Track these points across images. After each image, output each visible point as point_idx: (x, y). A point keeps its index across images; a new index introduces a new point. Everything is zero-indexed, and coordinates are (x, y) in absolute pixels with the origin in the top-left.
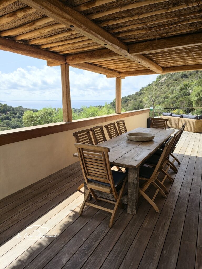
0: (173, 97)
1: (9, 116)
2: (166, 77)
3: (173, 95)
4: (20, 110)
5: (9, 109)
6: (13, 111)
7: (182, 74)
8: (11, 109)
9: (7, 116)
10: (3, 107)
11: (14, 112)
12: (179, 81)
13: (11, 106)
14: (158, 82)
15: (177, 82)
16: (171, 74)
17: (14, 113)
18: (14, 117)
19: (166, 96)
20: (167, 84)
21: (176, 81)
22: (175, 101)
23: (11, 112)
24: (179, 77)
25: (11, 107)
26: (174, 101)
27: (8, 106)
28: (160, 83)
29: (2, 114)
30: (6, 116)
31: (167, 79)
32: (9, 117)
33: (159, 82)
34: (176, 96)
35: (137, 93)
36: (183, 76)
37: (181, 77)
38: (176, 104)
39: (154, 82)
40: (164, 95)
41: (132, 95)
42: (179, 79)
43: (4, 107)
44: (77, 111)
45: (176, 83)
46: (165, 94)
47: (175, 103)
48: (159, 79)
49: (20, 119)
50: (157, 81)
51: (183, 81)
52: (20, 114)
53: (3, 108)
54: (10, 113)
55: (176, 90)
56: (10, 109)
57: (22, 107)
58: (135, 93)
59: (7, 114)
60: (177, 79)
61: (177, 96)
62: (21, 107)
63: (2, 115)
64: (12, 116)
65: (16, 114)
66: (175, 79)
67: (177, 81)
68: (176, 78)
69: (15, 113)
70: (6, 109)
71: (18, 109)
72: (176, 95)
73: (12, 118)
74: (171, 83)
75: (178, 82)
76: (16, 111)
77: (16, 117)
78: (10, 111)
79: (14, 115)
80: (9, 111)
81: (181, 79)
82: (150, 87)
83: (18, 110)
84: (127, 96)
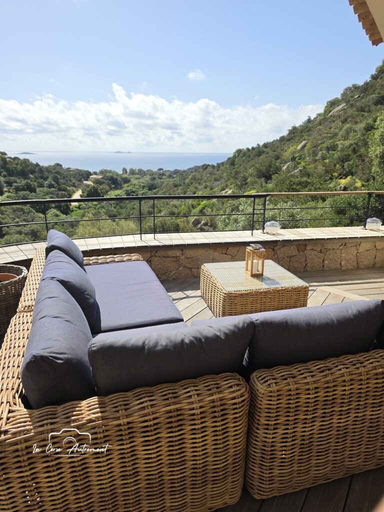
0: (346, 147)
1: (32, 183)
2: (344, 105)
3: (347, 143)
4: (55, 171)
5: (33, 168)
6: (40, 173)
7: (377, 95)
8: (37, 168)
9: (27, 182)
10: (21, 165)
11: (42, 175)
12: (369, 111)
13: (37, 163)
14: (328, 115)
15: (364, 113)
16: (356, 97)
17: (42, 178)
18: (41, 186)
19: (332, 144)
20: (342, 118)
21: (362, 111)
22: (349, 155)
23: (36, 175)
24: (370, 104)
25: (37, 165)
26: (346, 155)
27: (32, 164)
28: (331, 116)
29: (20, 178)
30: (25, 182)
31: (345, 107)
32: (31, 185)
33: (330, 114)
34: (351, 145)
35: (282, 139)
36: (380, 101)
37: (374, 103)
38: (349, 164)
39: (319, 115)
40: (328, 143)
41: (273, 142)
42: (369, 106)
43: (23, 165)
44: (165, 175)
45: (363, 115)
46: (331, 141)
47: (346, 161)
48: (331, 109)
49: (53, 189)
50: (325, 111)
51: (378, 111)
52: (54, 180)
53: (21, 168)
54: (35, 177)
55: (355, 131)
56: (35, 168)
57: (61, 165)
58: (278, 139)
59: (29, 178)
60: (366, 107)
61: (355, 143)
62: (58, 165)
63: (18, 181)
64: (38, 183)
65: (46, 179)
66: (362, 107)
67: (364, 111)
68: (363, 105)
69: (45, 176)
70: (26, 170)
71: (51, 170)
72: (352, 142)
73: (38, 187)
74: (352, 116)
75: (366, 114)
76: (46, 174)
77: (45, 185)
78: (34, 174)
79: (42, 180)
80: (33, 172)
81: (373, 108)
82: (310, 125)
83: (51, 172)
84: (261, 144)
